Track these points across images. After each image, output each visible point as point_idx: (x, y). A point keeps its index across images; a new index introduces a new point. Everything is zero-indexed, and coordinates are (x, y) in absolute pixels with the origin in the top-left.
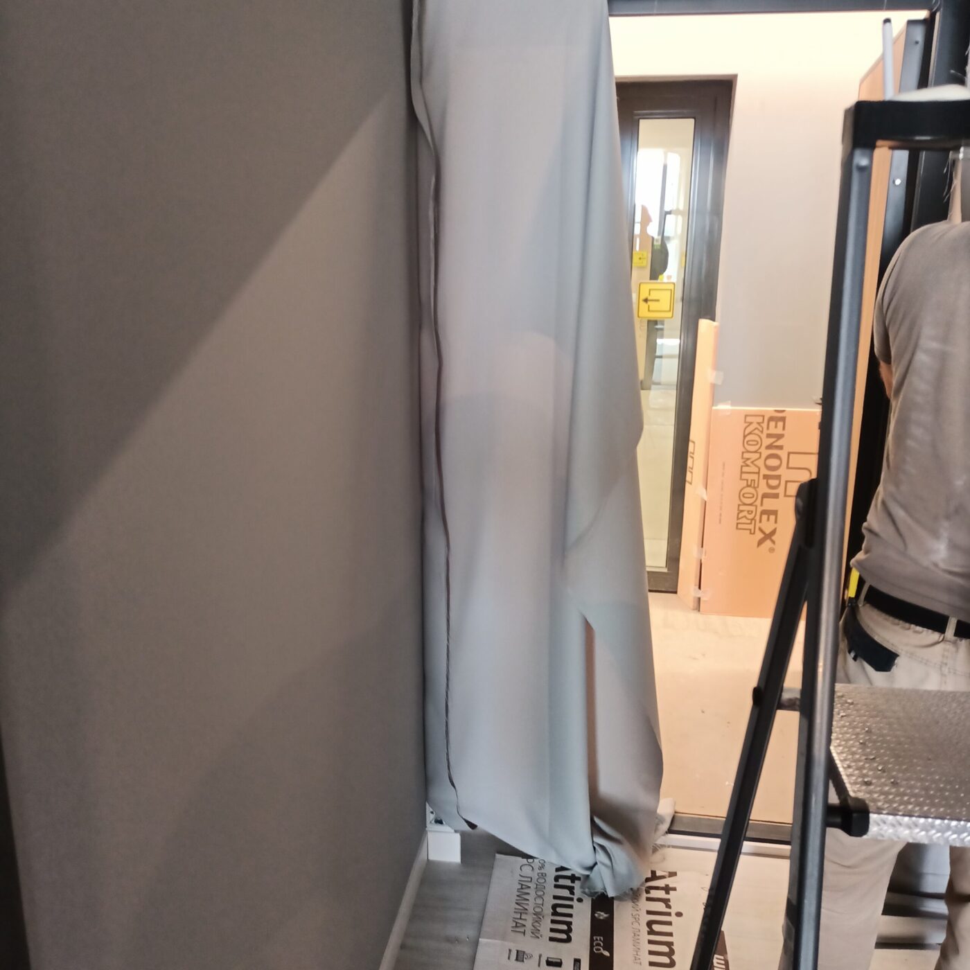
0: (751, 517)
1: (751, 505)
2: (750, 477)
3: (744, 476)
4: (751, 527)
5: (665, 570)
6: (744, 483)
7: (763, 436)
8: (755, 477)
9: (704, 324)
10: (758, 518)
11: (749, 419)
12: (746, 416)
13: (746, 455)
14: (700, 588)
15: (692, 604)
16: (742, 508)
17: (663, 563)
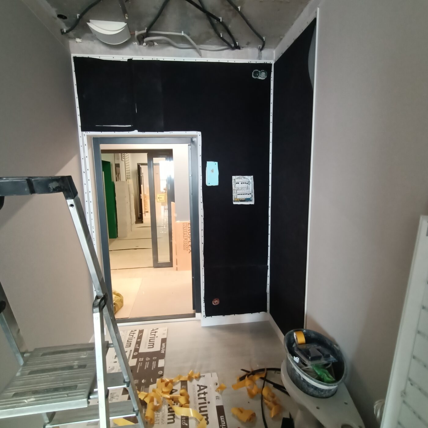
0: (187, 247)
1: (186, 244)
2: (185, 237)
3: (184, 237)
4: (187, 249)
5: (170, 262)
6: (184, 239)
7: (187, 228)
8: (187, 237)
9: (172, 203)
10: (188, 247)
11: (184, 224)
12: (183, 223)
13: (184, 232)
14: (177, 265)
15: (176, 269)
16: (185, 245)
17: (169, 260)
